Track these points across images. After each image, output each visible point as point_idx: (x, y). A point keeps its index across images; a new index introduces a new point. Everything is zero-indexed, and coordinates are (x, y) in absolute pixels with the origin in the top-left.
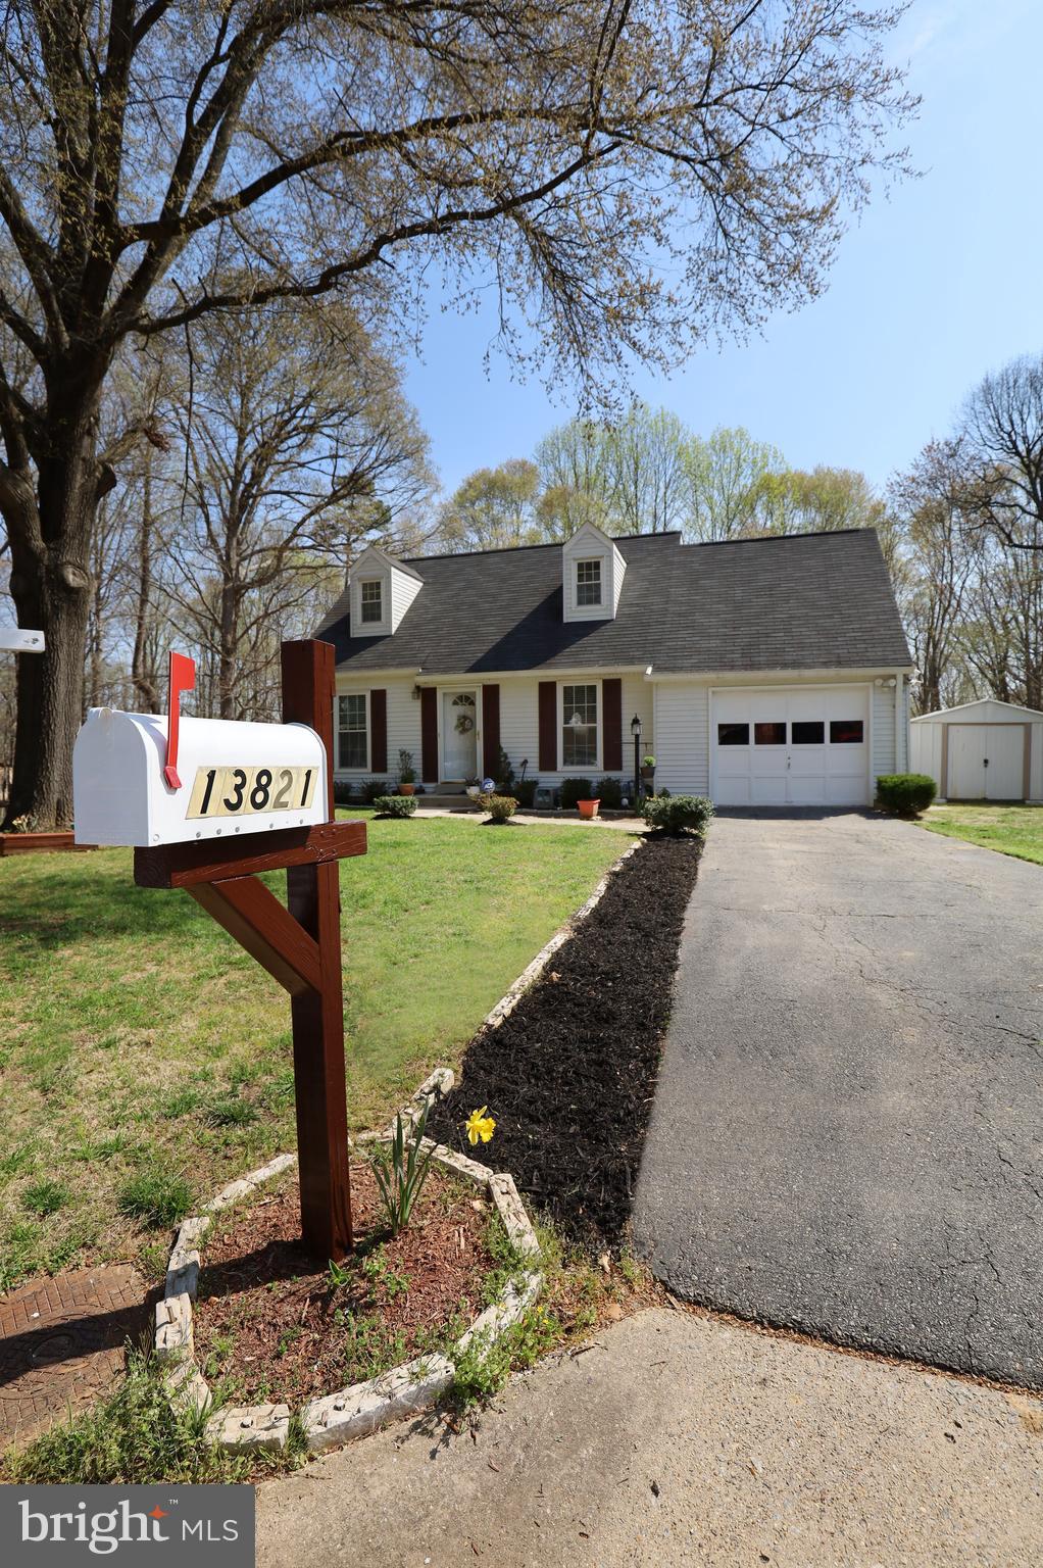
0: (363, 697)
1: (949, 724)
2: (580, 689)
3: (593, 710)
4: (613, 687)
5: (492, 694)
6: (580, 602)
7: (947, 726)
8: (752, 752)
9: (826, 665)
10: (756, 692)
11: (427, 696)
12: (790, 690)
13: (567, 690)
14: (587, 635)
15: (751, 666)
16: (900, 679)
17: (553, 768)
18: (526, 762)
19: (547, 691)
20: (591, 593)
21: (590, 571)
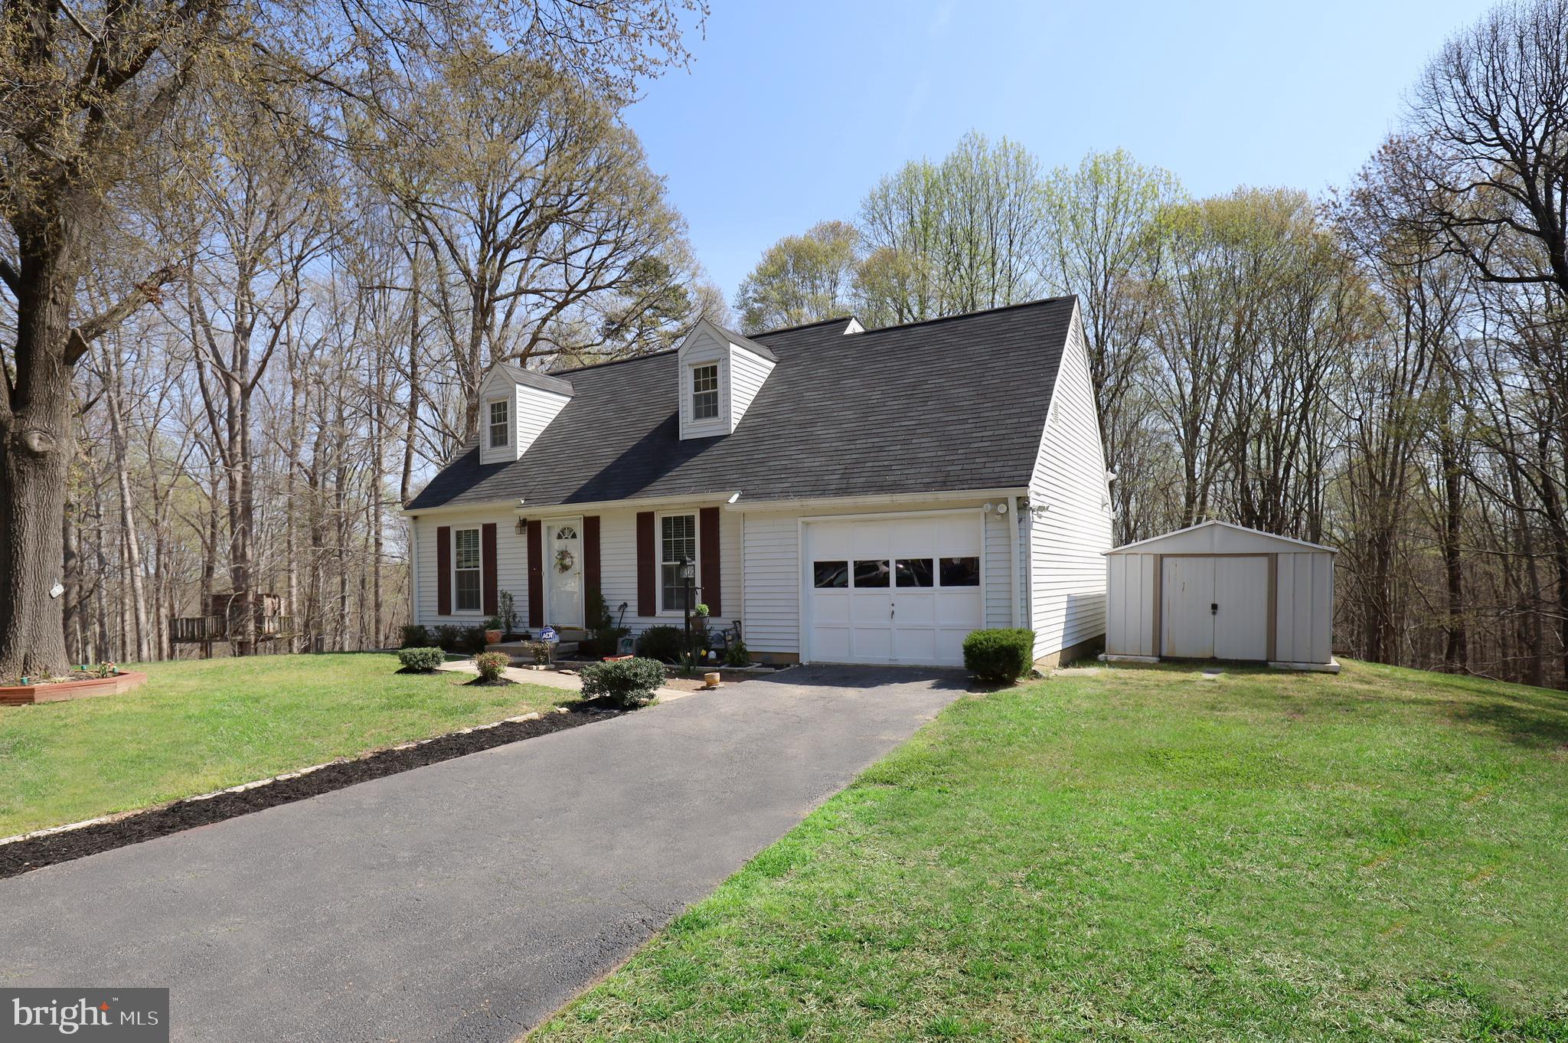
0: (476, 531)
1: (1162, 556)
2: (678, 520)
3: (691, 544)
4: (711, 516)
5: (592, 526)
6: (698, 415)
7: (1160, 558)
8: (852, 597)
9: (927, 487)
10: (854, 521)
11: (532, 529)
12: (894, 519)
13: (666, 521)
14: (694, 455)
15: (844, 491)
16: (1013, 504)
17: (652, 613)
18: (625, 605)
19: (645, 521)
20: (708, 404)
21: (709, 378)
